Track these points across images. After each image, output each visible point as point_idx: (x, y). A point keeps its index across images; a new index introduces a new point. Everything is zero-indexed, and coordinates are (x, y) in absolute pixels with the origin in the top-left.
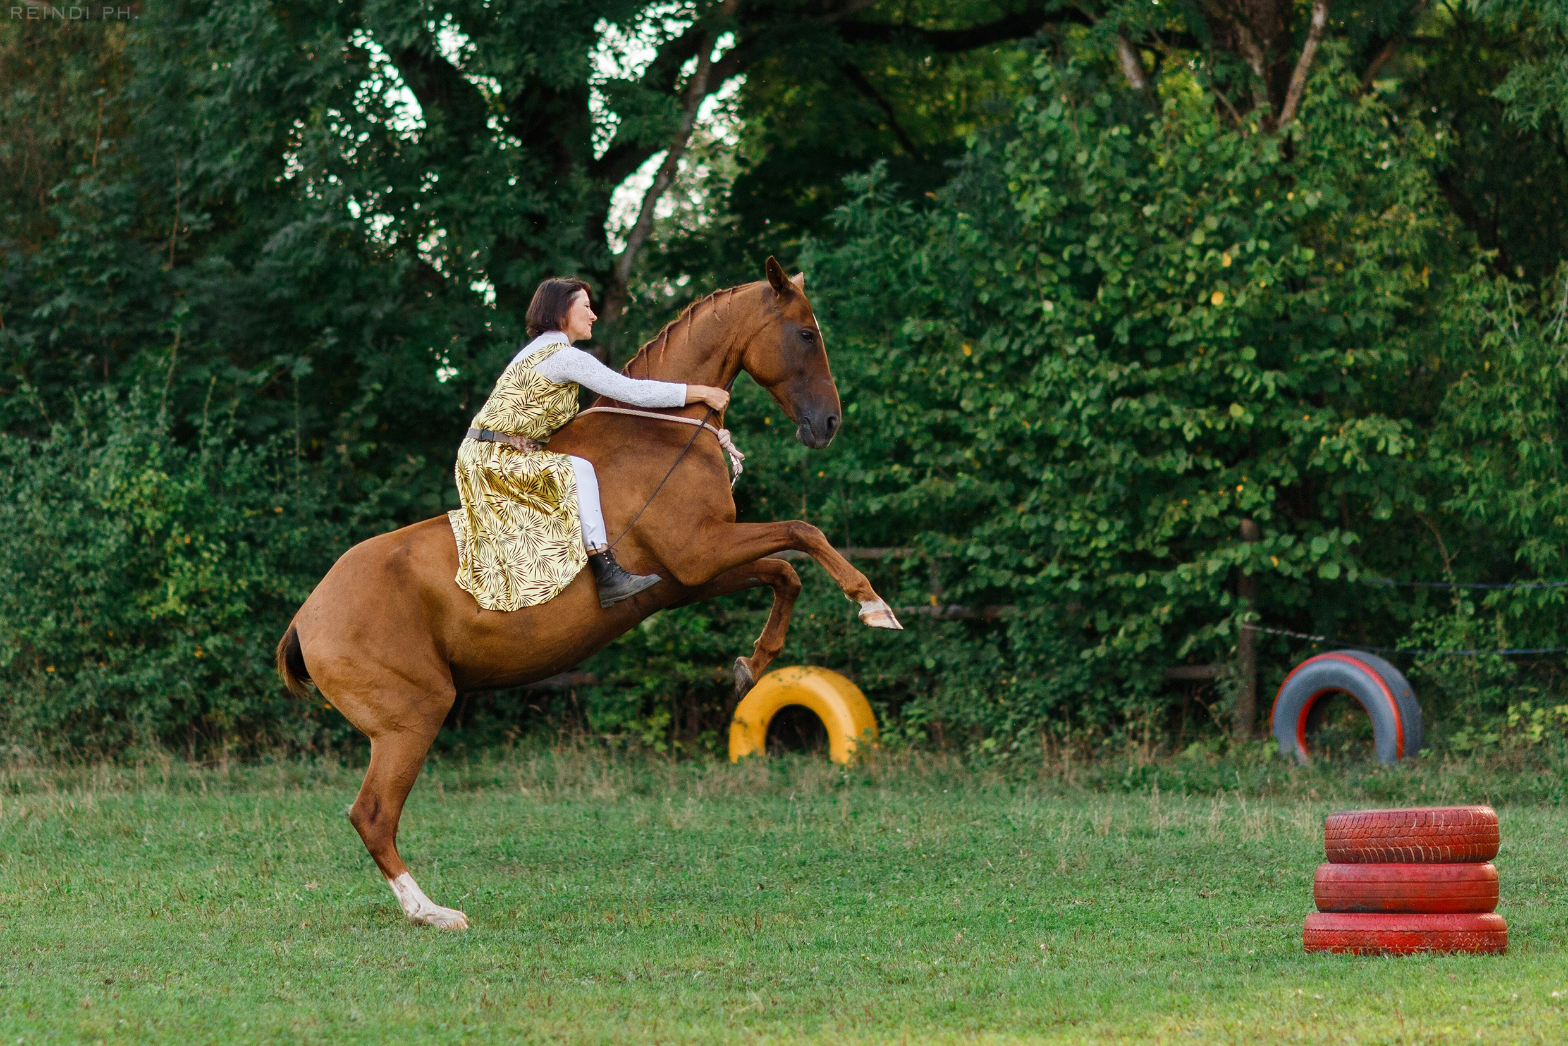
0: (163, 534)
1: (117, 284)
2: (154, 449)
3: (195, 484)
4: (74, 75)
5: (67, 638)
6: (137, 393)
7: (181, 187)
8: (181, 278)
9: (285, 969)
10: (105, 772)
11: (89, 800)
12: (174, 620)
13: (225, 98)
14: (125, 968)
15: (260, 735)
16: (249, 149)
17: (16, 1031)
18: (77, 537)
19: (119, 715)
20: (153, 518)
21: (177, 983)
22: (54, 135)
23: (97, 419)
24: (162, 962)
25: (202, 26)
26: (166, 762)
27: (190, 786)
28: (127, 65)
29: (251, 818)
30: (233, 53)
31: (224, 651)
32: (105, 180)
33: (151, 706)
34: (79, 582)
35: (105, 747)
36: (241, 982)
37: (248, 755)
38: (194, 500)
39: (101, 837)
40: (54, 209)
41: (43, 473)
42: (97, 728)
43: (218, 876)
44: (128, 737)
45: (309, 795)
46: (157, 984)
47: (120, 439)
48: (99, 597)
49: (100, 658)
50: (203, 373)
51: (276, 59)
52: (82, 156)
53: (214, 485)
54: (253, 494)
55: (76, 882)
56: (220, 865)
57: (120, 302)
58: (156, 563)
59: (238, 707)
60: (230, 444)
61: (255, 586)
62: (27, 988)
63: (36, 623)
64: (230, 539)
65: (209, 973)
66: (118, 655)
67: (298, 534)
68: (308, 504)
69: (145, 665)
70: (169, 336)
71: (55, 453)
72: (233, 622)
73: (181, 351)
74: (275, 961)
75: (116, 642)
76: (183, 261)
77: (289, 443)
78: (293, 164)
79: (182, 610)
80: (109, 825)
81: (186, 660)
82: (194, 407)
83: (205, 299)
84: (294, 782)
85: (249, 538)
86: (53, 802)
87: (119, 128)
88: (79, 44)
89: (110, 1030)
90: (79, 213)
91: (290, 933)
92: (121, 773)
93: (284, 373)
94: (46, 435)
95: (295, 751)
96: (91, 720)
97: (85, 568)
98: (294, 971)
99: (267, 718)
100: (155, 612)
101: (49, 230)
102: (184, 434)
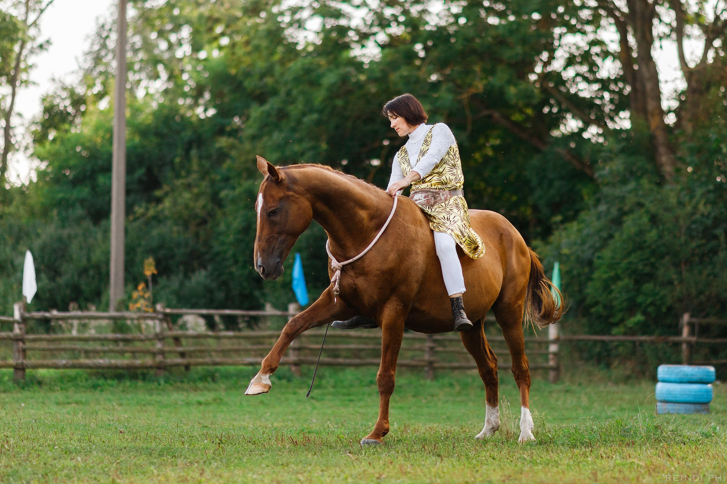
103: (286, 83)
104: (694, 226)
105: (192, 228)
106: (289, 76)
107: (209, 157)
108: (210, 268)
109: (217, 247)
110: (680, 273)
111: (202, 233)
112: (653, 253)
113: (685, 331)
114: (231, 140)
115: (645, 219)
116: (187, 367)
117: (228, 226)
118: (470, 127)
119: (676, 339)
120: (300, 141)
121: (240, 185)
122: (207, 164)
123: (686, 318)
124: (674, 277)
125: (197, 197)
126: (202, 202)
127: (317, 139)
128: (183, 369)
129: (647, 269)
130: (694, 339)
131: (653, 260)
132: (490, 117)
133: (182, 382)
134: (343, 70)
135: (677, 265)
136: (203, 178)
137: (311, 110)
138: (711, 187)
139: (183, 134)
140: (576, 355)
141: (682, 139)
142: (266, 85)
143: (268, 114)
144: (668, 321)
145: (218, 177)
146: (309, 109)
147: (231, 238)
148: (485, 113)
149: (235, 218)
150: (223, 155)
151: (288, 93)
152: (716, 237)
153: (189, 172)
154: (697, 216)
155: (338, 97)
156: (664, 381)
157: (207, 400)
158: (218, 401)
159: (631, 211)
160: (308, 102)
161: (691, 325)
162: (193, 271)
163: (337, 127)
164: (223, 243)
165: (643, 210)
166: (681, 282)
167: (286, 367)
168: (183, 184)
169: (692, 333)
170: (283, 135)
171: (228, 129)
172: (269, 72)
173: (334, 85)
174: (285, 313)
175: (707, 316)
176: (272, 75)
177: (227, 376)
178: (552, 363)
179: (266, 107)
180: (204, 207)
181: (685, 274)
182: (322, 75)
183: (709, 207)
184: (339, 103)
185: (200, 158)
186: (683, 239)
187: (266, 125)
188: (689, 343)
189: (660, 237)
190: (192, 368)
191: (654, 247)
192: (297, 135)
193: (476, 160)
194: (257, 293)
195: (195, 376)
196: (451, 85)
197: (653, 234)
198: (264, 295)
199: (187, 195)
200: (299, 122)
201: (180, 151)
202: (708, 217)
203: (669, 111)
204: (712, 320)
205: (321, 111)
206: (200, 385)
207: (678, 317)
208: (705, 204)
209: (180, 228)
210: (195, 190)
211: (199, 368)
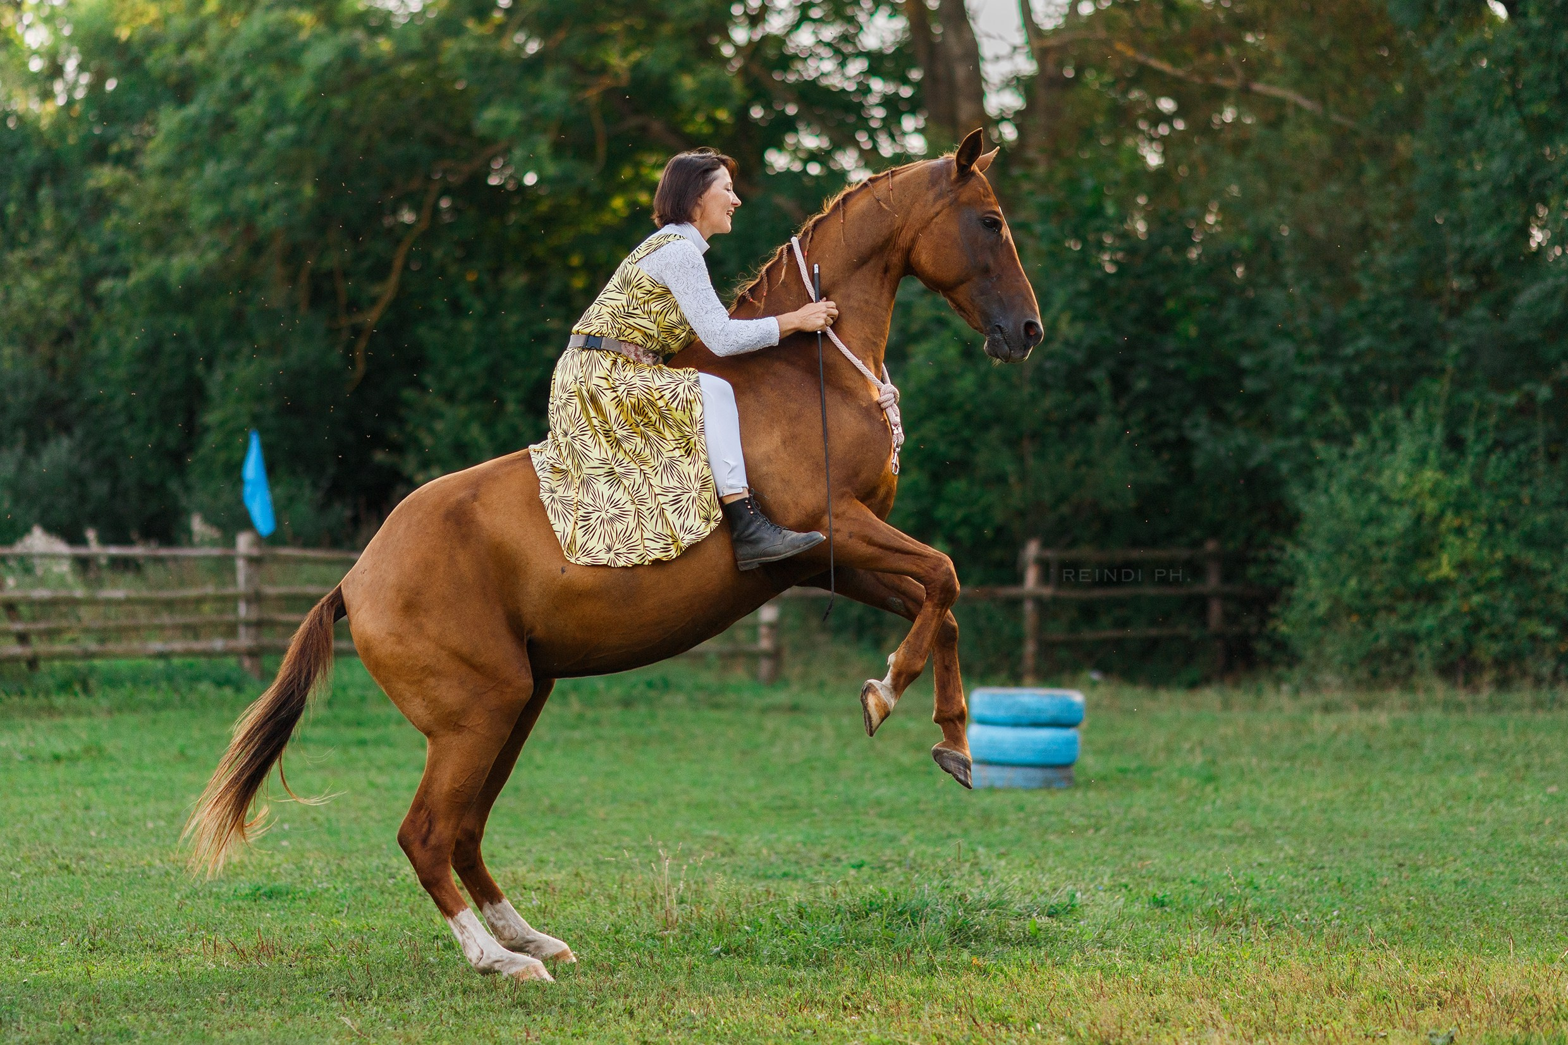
0: (1438, 518)
1: (1405, 330)
2: (1432, 454)
3: (1463, 480)
4: (1372, 174)
5: (1366, 595)
6: (1419, 413)
7: (1452, 257)
8: (1453, 325)
9: (1535, 857)
10: (1395, 696)
11: (1382, 718)
12: (1445, 583)
13: (1486, 189)
14: (1412, 854)
15: (1512, 669)
16: (1504, 229)
17: (1333, 905)
18: (1374, 519)
19: (1406, 653)
20: (1431, 506)
21: (1452, 867)
22: (1356, 219)
23: (1389, 431)
24: (1441, 849)
25: (1468, 135)
26: (1441, 689)
27: (1460, 707)
28: (1411, 165)
29: (1506, 734)
30: (1491, 155)
31: (1485, 606)
32: (1396, 252)
33: (1430, 647)
34: (1375, 553)
35: (1395, 678)
36: (1501, 868)
37: (1503, 684)
38: (1462, 493)
39: (1393, 747)
40: (1358, 276)
41: (1349, 472)
42: (1389, 662)
43: (1482, 780)
44: (1412, 670)
45: (1549, 717)
46: (1438, 868)
47: (1407, 447)
48: (1390, 565)
49: (1391, 609)
50: (1468, 397)
51: (1523, 160)
52: (1378, 234)
53: (1477, 482)
54: (1507, 488)
55: (1376, 783)
56: (1482, 772)
57: (1406, 343)
58: (1433, 540)
59: (1496, 648)
60: (1489, 451)
61: (1508, 558)
62: (1340, 869)
63: (1343, 584)
64: (1490, 522)
65: (1476, 859)
66: (1404, 607)
67: (1541, 519)
68: (1548, 496)
69: (1424, 617)
70: (1443, 370)
71: (1358, 457)
72: (1491, 585)
73: (1453, 381)
74: (1526, 850)
75: (1403, 598)
76: (1454, 312)
77: (1534, 450)
78: (1538, 237)
79: (1453, 575)
80: (1398, 739)
81: (1456, 613)
82: (1462, 422)
83: (1472, 341)
84: (1537, 705)
85: (1504, 521)
86: (1356, 719)
87: (1405, 213)
88: (1376, 150)
89: (1403, 906)
90: (1377, 278)
91: (1537, 829)
92: (1409, 697)
93: (1530, 397)
94: (1349, 443)
95: (1538, 681)
96: (1385, 657)
97: (1380, 543)
98: (1541, 859)
99: (1517, 656)
100: (1432, 577)
101: (1353, 289)
102: (1455, 443)
103: (230, 62)
104: (1048, 365)
105: (43, 349)
106: (236, 49)
107: (76, 203)
108: (79, 432)
109: (92, 389)
110: (1020, 459)
111: (62, 360)
112: (968, 418)
113: (1031, 576)
114: (120, 173)
115: (952, 352)
116: (33, 663)
117: (116, 346)
118: (601, 151)
119: (1012, 591)
120: (260, 179)
121: (140, 265)
122: (71, 218)
123: (1032, 549)
124: (1010, 468)
125: (52, 287)
126: (61, 298)
127: (295, 176)
128: (24, 666)
129: (956, 452)
130: (1047, 591)
131: (966, 433)
132: (644, 129)
133: (22, 694)
134: (345, 37)
135: (1013, 443)
136: (63, 248)
137: (282, 120)
138: (1084, 285)
139: (22, 155)
140: (814, 623)
141: (1026, 186)
142: (188, 67)
143: (195, 125)
144: (998, 554)
145: (94, 248)
146: (277, 114)
147: (121, 372)
148: (633, 122)
149: (129, 331)
150: (102, 203)
151: (235, 82)
152: (1091, 386)
153: (34, 234)
154: (1056, 346)
155: (336, 91)
156: (983, 722)
157: (71, 751)
158: (94, 753)
159: (923, 335)
160: (276, 102)
161: (1043, 565)
162: (45, 439)
163: (335, 151)
164: (104, 382)
165: (946, 334)
166: (1023, 477)
167: (232, 661)
168: (22, 260)
169: (1044, 578)
170: (227, 166)
171: (114, 149)
172: (194, 37)
173: (327, 67)
174: (230, 552)
175: (1073, 543)
176: (202, 44)
177: (113, 681)
178: (765, 644)
179: (192, 110)
180: (66, 308)
181: (1031, 462)
182: (305, 47)
183: (1080, 327)
184: (339, 103)
185: (59, 204)
186: (1027, 390)
187: (191, 146)
188: (1039, 601)
189: (983, 385)
190: (43, 666)
191: (968, 407)
192: (252, 169)
193: (614, 211)
194: (174, 485)
195: (50, 682)
196: (563, 70)
197: (966, 383)
198: (188, 489)
199: (32, 283)
200: (258, 141)
201: (16, 189)
202: (1076, 346)
203: (1002, 119)
204: (1085, 552)
205: (300, 120)
206: (60, 701)
207: (1016, 546)
208: (1074, 319)
209: (18, 350)
210: (49, 273)
211: (57, 664)
